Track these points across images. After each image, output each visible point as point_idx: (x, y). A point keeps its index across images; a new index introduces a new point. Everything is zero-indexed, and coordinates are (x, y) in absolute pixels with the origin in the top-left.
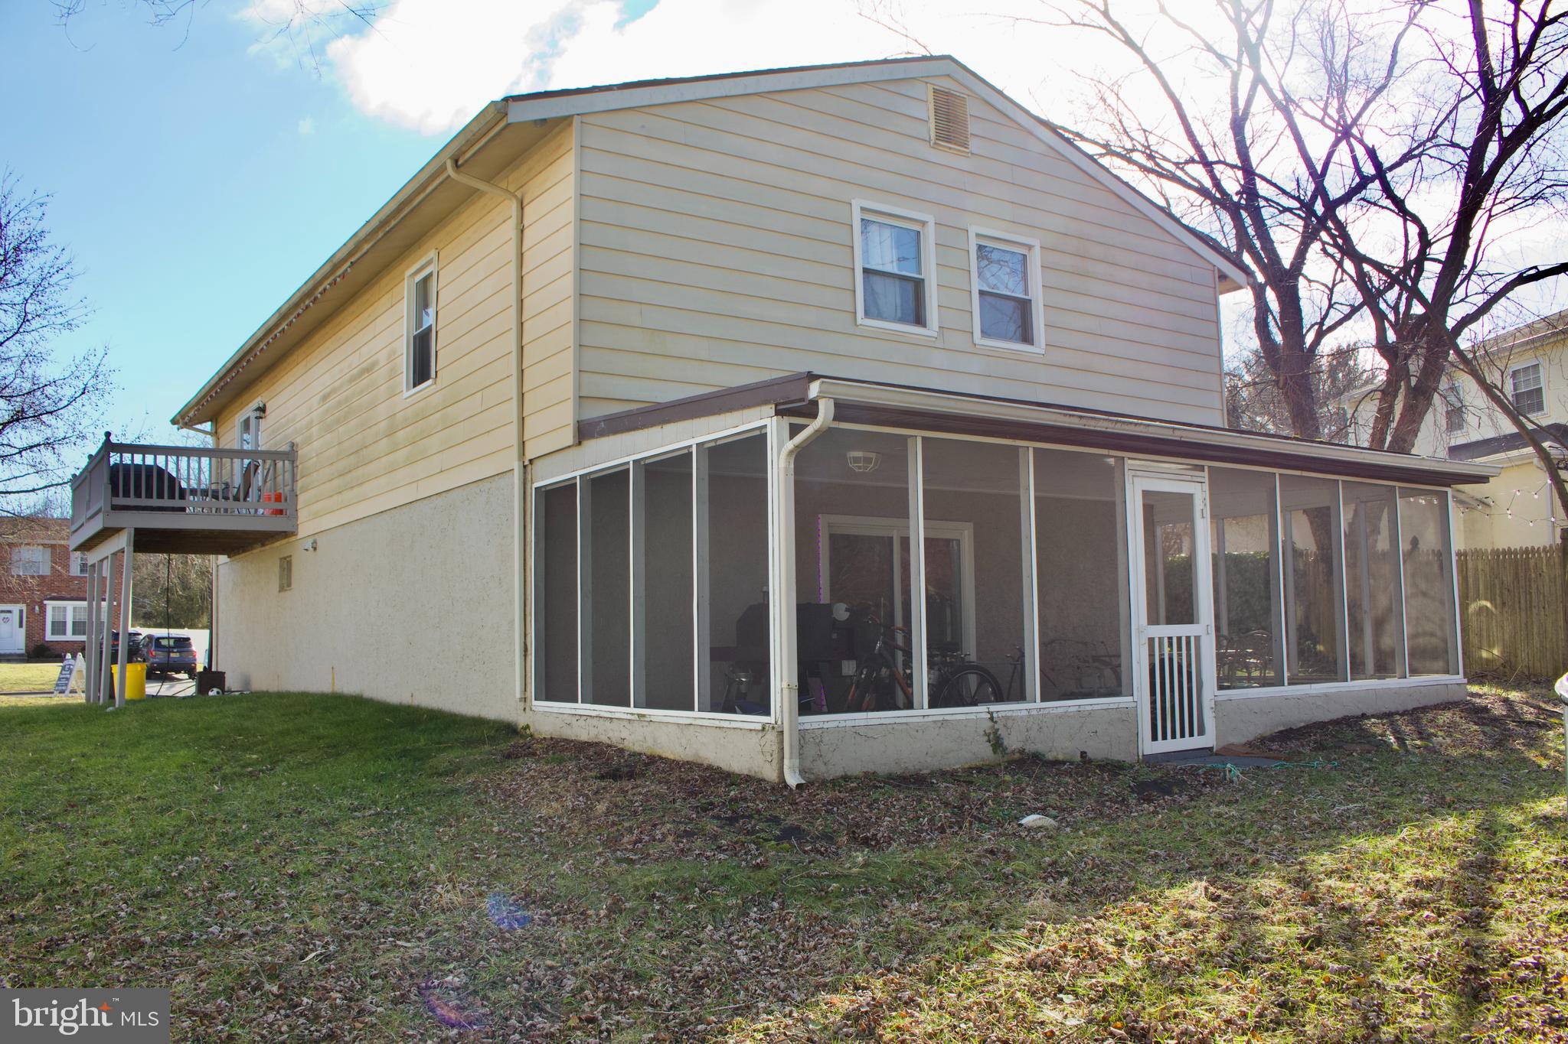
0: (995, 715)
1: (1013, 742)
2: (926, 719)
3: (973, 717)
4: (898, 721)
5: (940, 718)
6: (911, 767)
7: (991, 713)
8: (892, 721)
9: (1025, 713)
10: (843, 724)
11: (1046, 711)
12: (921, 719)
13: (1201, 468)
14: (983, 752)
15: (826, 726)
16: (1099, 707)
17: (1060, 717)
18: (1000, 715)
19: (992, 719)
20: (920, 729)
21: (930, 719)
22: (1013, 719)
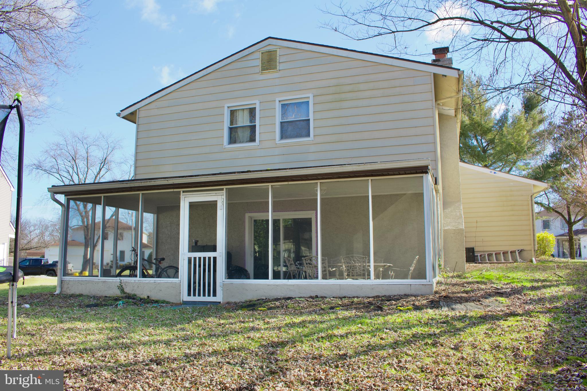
0: (122, 281)
1: (128, 290)
2: (100, 280)
3: (115, 281)
4: (91, 280)
5: (104, 280)
6: (93, 294)
7: (121, 280)
8: (89, 280)
9: (133, 281)
10: (75, 280)
11: (141, 281)
12: (98, 280)
13: (222, 189)
14: (117, 293)
15: (70, 280)
16: (163, 281)
17: (147, 283)
18: (124, 281)
19: (120, 282)
20: (98, 283)
21: (101, 280)
22: (128, 283)
